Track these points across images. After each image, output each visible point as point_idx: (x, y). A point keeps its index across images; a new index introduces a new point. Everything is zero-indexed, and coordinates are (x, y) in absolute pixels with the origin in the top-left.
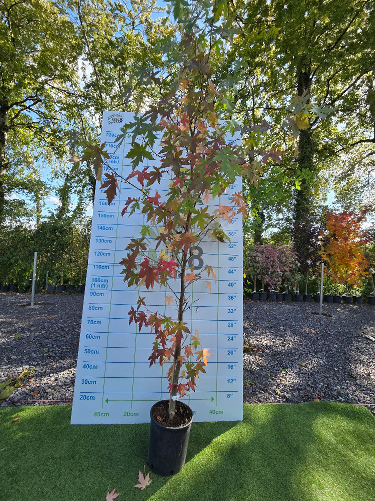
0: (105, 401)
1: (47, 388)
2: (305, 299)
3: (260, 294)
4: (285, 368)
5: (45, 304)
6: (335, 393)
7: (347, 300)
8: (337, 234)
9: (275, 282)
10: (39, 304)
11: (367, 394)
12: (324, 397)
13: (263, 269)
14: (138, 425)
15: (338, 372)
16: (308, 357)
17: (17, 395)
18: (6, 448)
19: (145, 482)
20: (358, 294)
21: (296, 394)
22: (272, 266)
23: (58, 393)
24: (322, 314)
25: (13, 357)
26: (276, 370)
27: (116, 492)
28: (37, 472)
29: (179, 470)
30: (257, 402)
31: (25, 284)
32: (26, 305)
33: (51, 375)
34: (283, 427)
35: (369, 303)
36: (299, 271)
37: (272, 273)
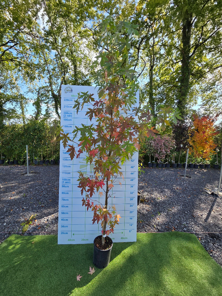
0: (72, 235)
1: (44, 225)
2: (178, 166)
3: (153, 164)
4: (160, 212)
5: (35, 173)
6: (183, 226)
7: (201, 167)
8: (199, 129)
9: (161, 157)
10: (31, 173)
11: (198, 226)
12: (177, 229)
13: (155, 150)
14: (88, 244)
15: (187, 214)
16: (173, 205)
17: (31, 229)
18: (31, 256)
19: (92, 271)
20: (208, 163)
21: (163, 227)
22: (160, 148)
23: (50, 228)
24: (186, 176)
25: (25, 208)
26: (155, 213)
27: (80, 276)
28: (46, 267)
29: (107, 266)
30: (144, 231)
31: (22, 160)
32: (24, 174)
33: (45, 217)
34: (154, 244)
35: (214, 168)
36: (175, 150)
37: (160, 152)
